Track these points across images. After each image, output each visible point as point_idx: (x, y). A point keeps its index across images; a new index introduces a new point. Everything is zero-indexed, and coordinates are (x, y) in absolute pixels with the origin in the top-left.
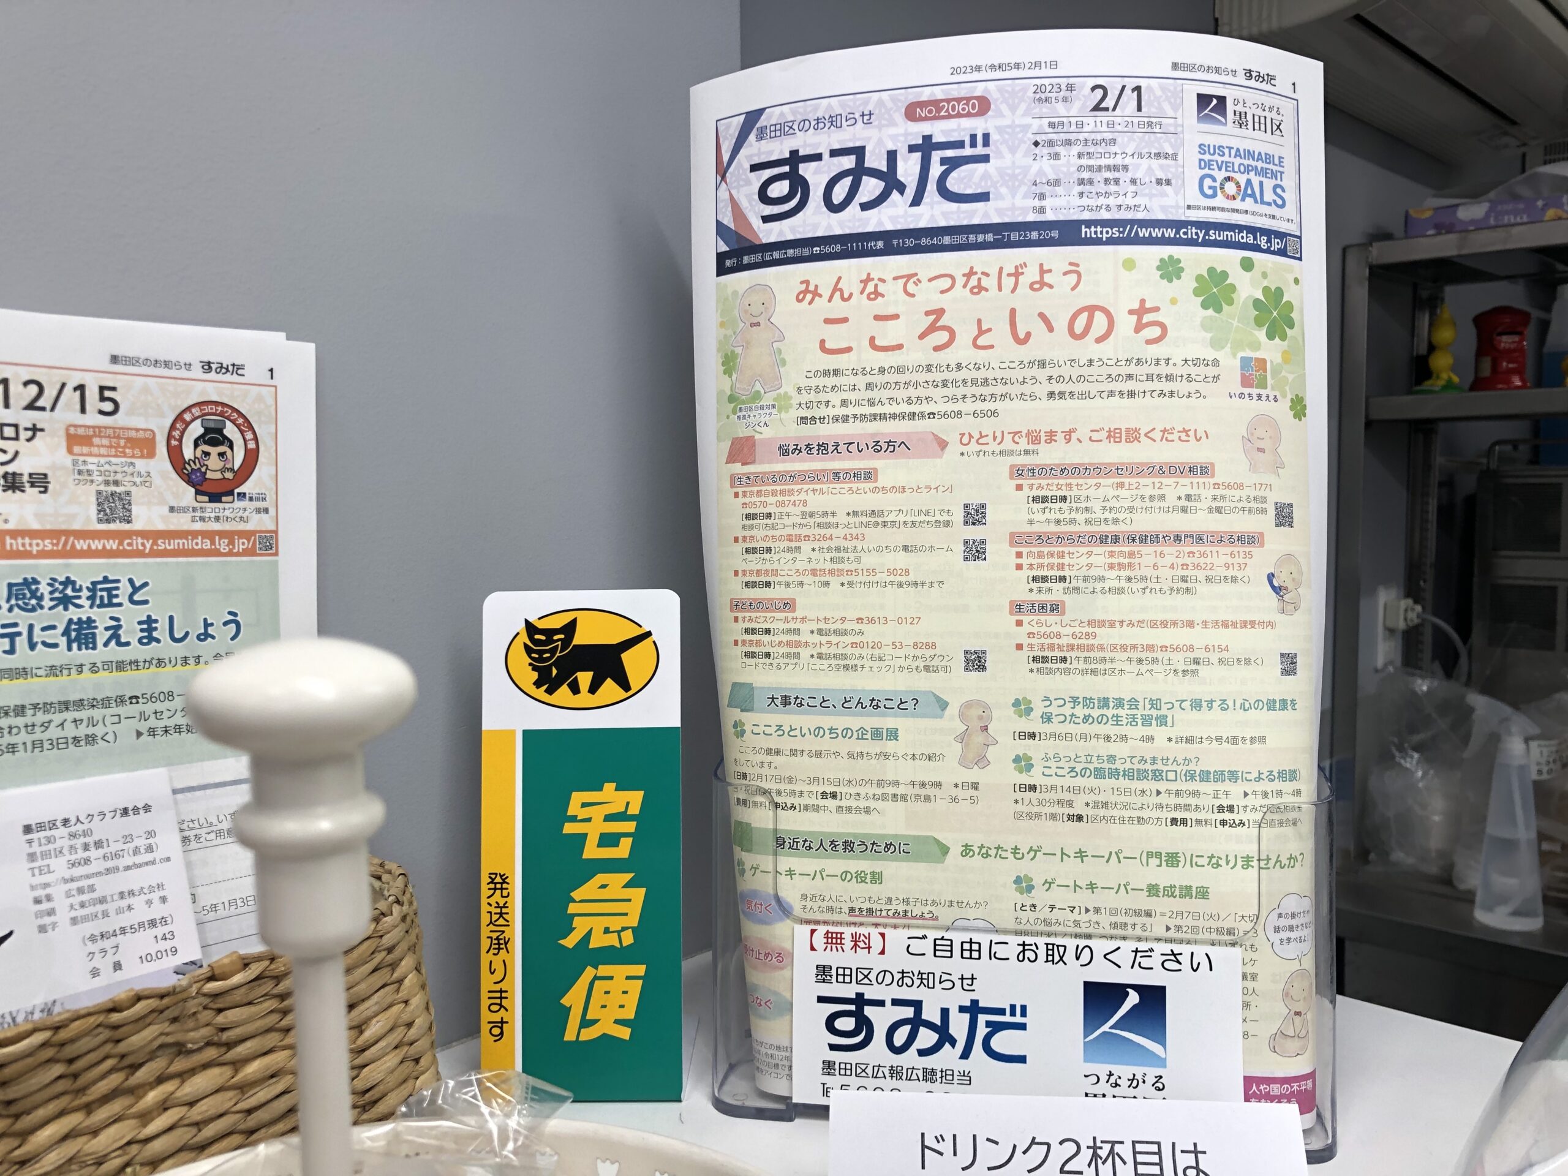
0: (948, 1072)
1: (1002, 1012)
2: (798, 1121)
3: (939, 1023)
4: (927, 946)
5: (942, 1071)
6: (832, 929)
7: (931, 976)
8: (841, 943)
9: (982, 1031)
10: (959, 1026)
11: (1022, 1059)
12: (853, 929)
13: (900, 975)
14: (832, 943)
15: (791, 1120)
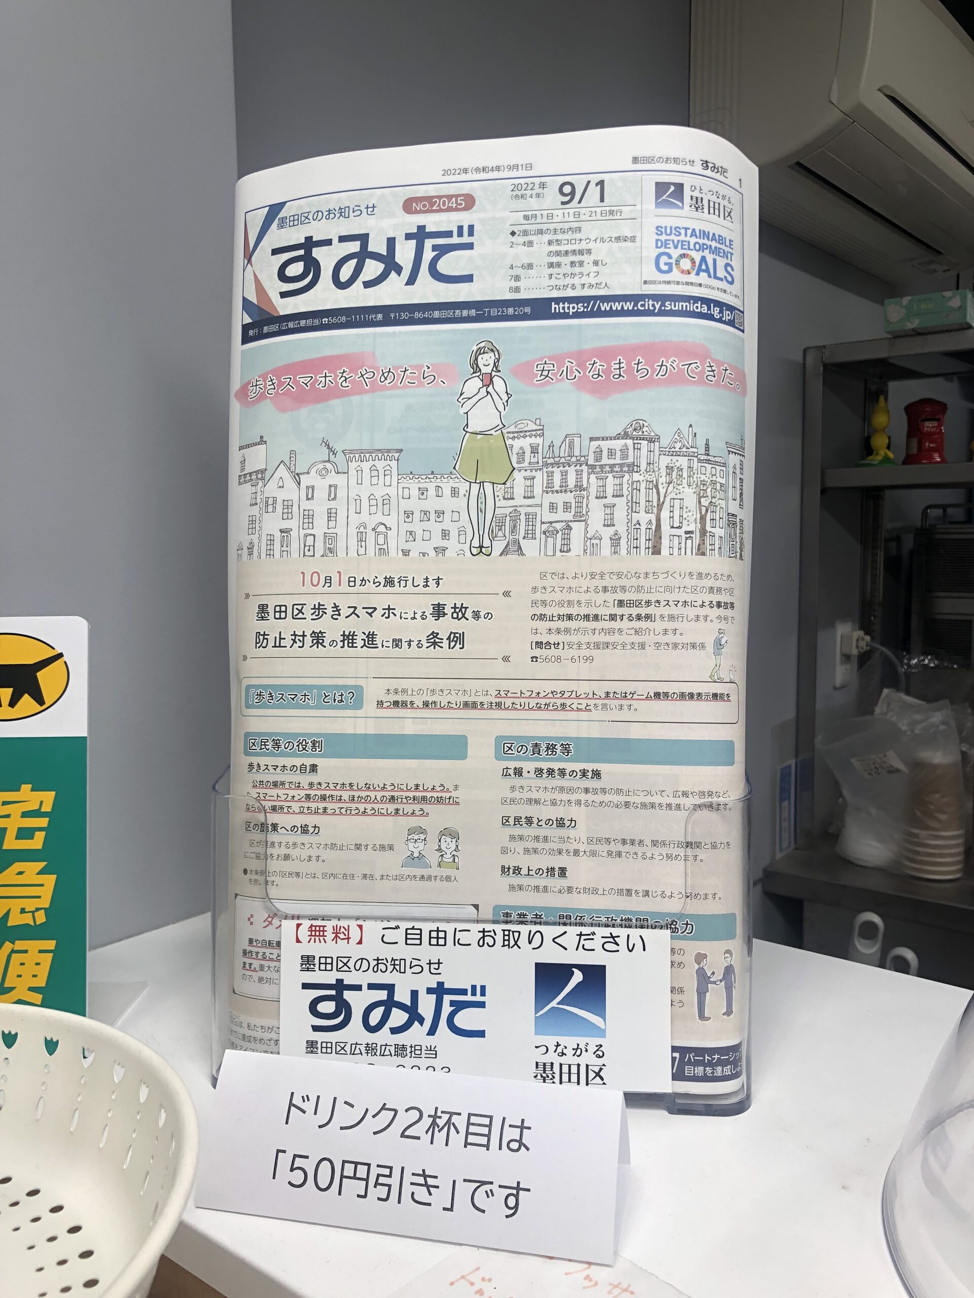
0: (417, 1047)
1: (464, 992)
3: (408, 1002)
4: (399, 936)
5: (411, 1047)
6: (315, 923)
7: (403, 962)
8: (323, 936)
9: (447, 1009)
10: (426, 1005)
11: (481, 1034)
12: (334, 922)
13: (376, 962)
14: (315, 935)
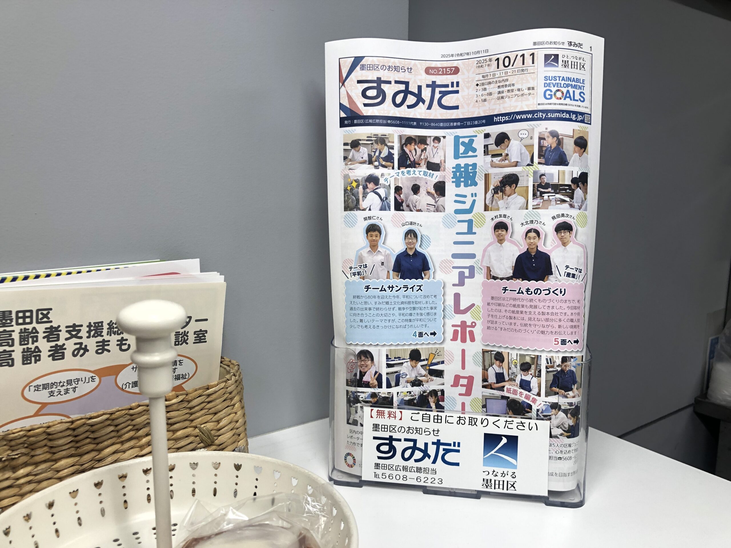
0: (427, 469)
1: (450, 445)
2: (364, 488)
3: (423, 448)
4: (419, 417)
5: (424, 468)
7: (421, 429)
8: (383, 415)
9: (441, 452)
10: (432, 450)
11: (457, 464)
13: (408, 429)
14: (380, 415)
15: (361, 487)
